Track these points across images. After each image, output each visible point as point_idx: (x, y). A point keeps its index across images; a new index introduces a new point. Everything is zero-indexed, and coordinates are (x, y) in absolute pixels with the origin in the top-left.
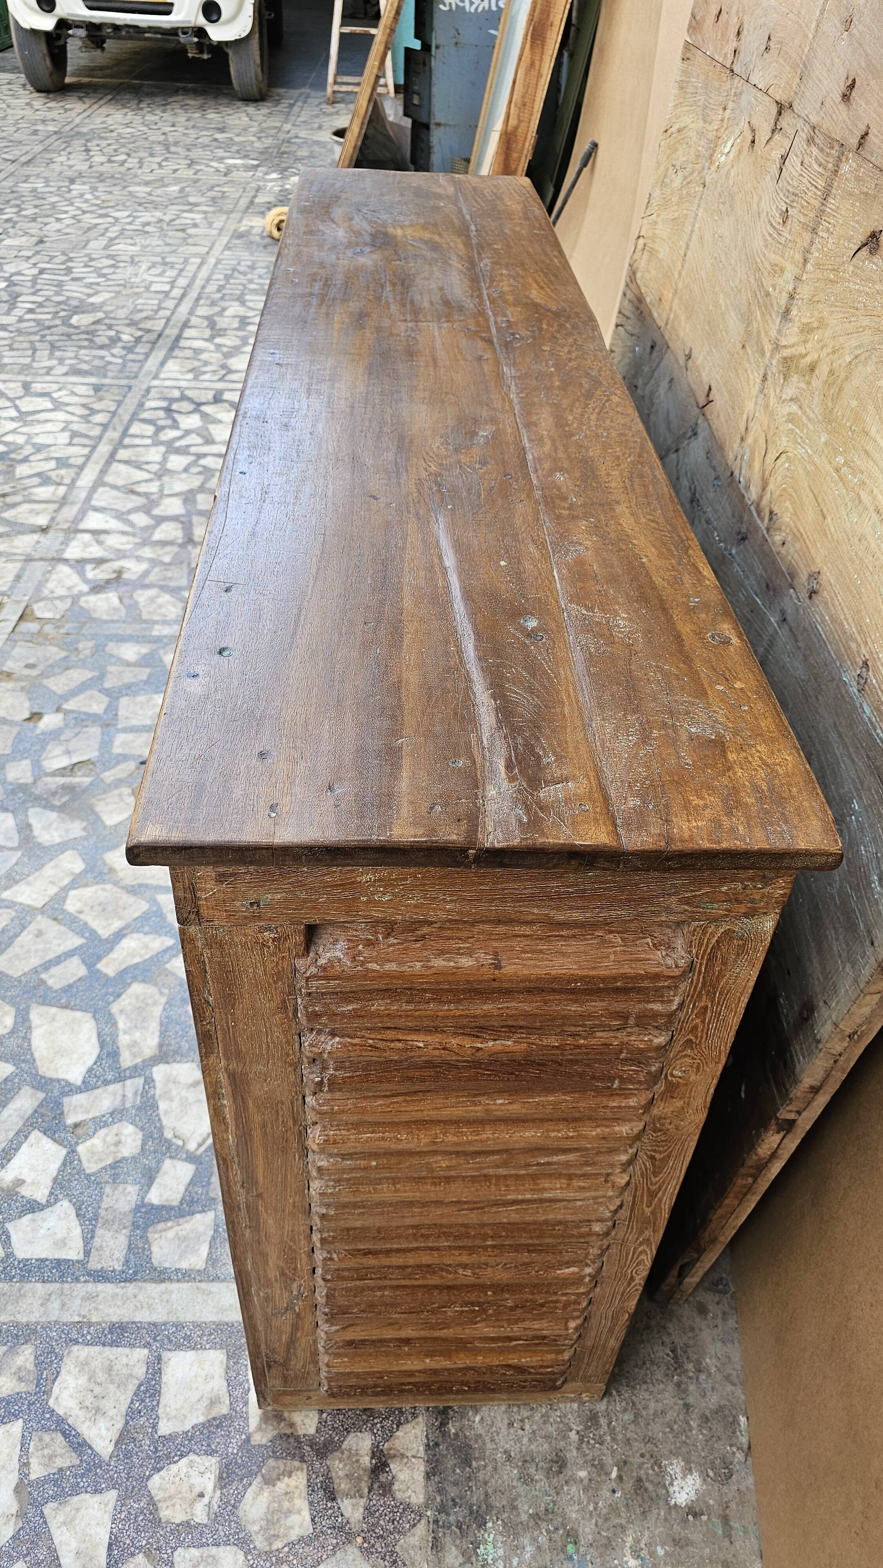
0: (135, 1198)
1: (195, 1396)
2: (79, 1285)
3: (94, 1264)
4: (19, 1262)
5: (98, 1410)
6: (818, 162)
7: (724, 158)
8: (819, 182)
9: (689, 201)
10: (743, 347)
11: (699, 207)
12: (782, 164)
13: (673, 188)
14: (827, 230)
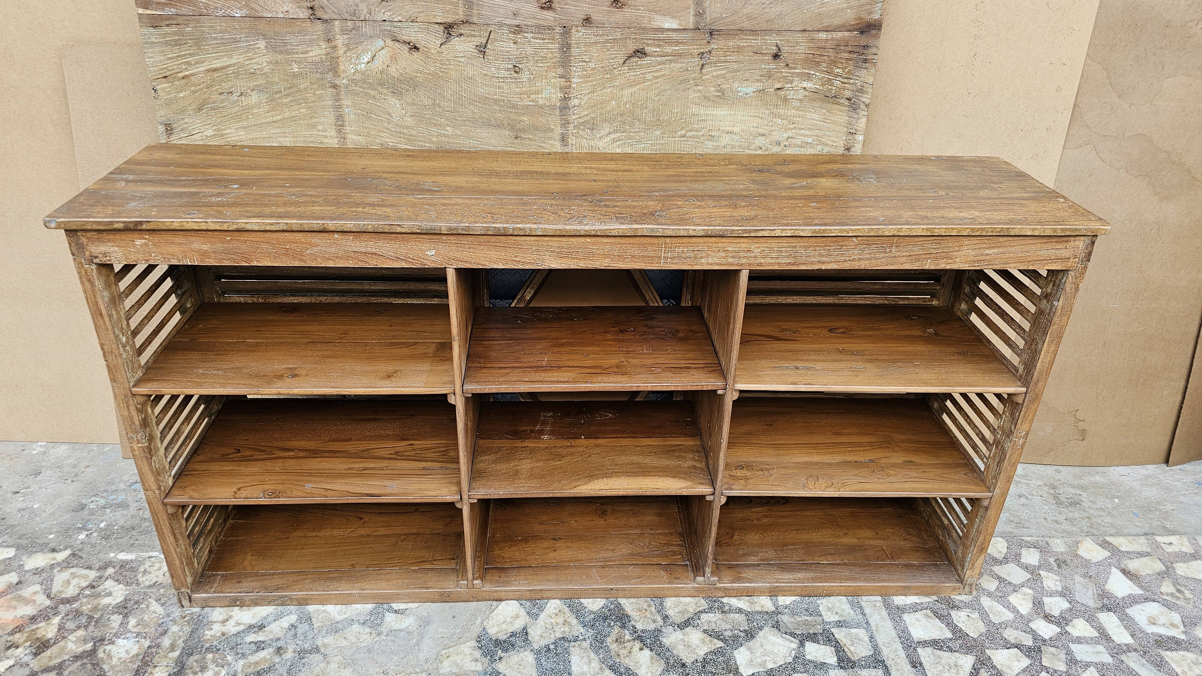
0: (836, 670)
1: (929, 625)
5: (956, 665)
6: (540, 39)
7: (363, 65)
8: (550, 46)
9: (305, 103)
10: (516, 138)
11: (337, 100)
12: (482, 49)
13: (246, 105)
14: (583, 62)
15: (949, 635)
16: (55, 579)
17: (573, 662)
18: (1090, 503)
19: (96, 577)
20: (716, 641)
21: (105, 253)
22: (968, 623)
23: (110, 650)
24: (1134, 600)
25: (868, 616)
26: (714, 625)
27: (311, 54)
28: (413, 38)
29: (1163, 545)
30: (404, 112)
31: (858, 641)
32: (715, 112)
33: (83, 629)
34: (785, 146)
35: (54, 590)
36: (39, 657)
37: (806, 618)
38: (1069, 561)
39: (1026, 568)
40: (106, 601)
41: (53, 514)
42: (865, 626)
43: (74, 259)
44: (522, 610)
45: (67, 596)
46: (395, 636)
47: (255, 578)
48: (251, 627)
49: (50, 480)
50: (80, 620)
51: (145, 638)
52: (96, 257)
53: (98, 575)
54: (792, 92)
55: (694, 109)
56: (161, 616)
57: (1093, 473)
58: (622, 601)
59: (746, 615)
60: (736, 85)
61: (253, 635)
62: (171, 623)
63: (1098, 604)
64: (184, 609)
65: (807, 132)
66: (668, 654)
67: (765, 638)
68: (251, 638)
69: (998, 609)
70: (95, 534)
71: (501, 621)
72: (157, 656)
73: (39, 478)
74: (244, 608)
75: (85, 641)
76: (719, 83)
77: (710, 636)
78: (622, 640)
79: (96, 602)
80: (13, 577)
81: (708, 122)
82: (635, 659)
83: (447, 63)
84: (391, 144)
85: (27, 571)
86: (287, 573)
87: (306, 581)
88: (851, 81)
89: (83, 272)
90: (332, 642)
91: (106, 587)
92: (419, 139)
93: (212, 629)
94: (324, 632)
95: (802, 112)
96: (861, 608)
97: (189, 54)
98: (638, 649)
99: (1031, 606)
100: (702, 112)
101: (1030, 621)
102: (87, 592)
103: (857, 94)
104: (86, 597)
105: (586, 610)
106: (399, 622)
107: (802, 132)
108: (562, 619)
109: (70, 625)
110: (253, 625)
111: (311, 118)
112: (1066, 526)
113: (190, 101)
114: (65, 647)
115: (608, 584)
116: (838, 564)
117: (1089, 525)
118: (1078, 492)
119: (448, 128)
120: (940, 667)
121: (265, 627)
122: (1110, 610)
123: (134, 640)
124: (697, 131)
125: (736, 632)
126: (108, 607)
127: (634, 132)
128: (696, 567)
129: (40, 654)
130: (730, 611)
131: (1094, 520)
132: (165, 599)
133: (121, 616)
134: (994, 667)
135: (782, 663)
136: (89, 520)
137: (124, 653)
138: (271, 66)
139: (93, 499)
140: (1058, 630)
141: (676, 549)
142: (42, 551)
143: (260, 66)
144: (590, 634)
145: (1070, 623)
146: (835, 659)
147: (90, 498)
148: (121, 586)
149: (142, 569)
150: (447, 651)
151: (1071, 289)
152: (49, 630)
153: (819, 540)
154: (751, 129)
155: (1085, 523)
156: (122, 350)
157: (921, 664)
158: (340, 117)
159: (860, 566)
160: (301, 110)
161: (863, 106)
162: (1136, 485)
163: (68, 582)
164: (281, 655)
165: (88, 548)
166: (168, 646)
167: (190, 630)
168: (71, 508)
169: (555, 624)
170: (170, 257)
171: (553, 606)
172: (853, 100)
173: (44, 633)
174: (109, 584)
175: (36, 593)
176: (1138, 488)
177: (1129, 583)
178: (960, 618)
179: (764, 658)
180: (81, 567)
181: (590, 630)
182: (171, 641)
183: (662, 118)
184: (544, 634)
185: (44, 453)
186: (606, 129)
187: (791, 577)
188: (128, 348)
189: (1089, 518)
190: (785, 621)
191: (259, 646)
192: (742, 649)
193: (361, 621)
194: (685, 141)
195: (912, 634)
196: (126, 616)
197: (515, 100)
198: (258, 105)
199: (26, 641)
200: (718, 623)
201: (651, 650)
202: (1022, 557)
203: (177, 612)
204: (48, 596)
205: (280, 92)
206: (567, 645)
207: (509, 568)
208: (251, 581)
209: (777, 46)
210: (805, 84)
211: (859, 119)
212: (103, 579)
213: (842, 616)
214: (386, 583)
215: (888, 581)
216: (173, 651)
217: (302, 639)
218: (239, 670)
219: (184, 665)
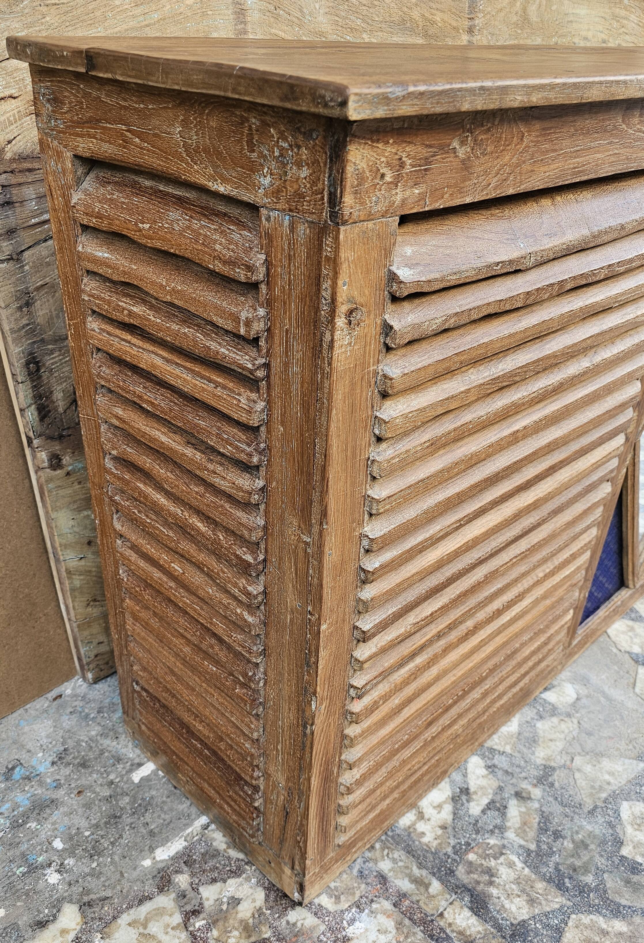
19: (176, 900)
40: (243, 910)
46: (582, 707)
48: (455, 800)
51: (372, 901)
53: (173, 895)
61: (470, 803)
62: (371, 865)
68: (474, 807)
70: (69, 862)
72: (421, 904)
79: (232, 923)
90: (547, 752)
91: (212, 897)
93: (422, 833)
94: (525, 750)
102: (198, 924)
104: (207, 929)
106: (563, 695)
110: (453, 797)
121: (467, 789)
123: (362, 914)
126: (260, 914)
133: (297, 908)
137: (380, 936)
148: (229, 880)
163: (144, 936)
164: (529, 798)
165: (92, 883)
166: (413, 886)
167: (402, 852)
174: (209, 892)
180: (128, 907)
182: (406, 879)
191: (496, 807)
212: (190, 894)
216: (427, 886)
217: (518, 770)
218: (522, 843)
219: (464, 886)
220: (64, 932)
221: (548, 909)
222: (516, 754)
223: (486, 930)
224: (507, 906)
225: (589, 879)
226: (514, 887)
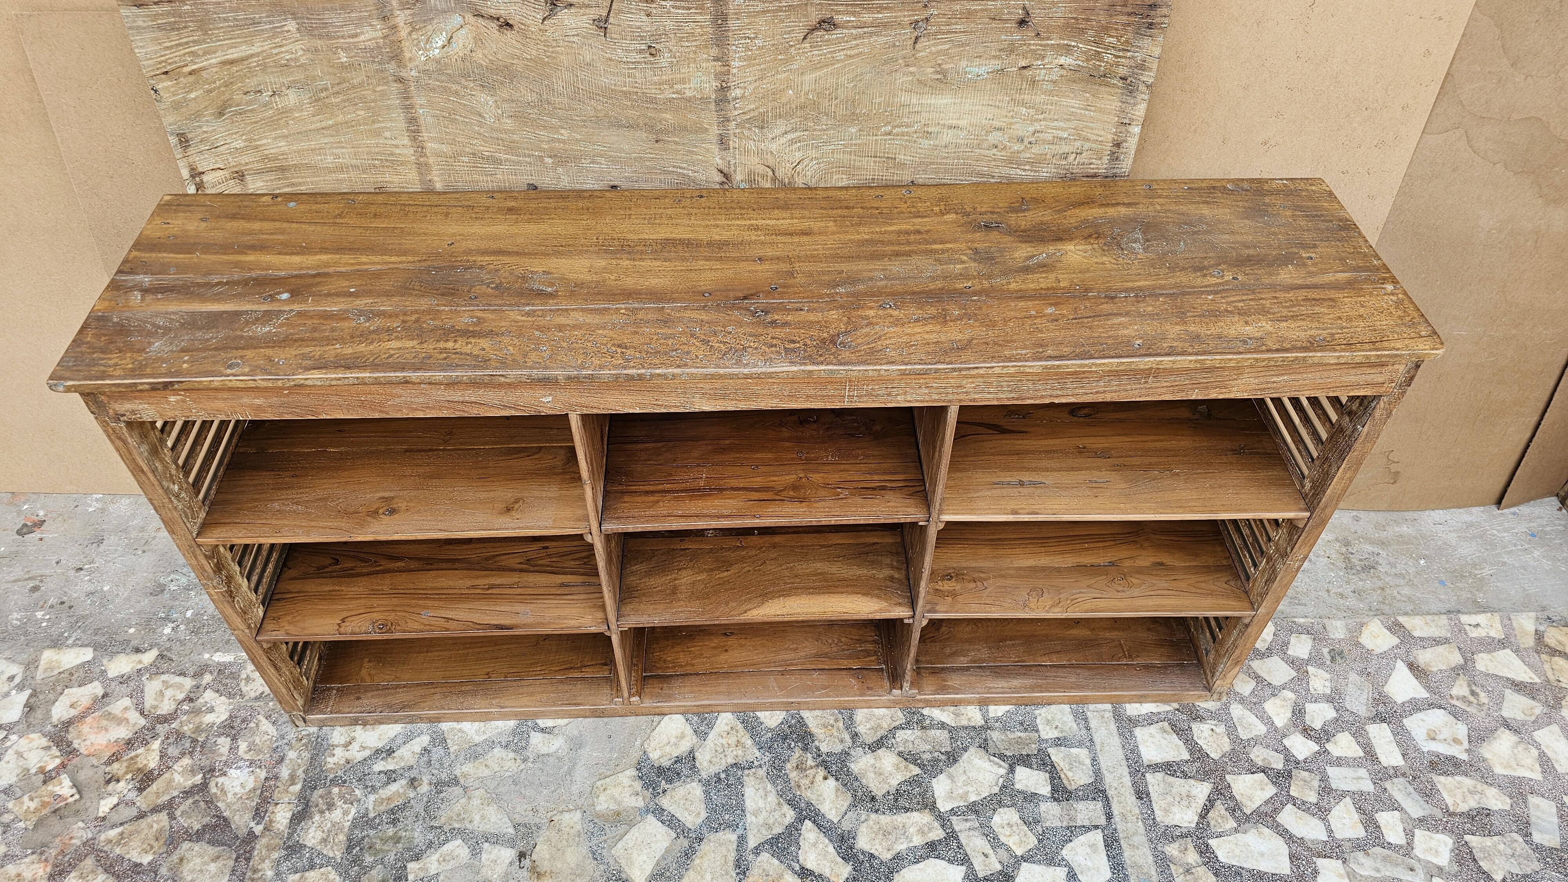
0: (1049, 803)
1: (1164, 742)
2: (1119, 827)
3: (1102, 821)
4: (1114, 874)
5: (1188, 796)
6: (683, 8)
7: (437, 51)
8: (699, 18)
9: (363, 103)
10: (657, 141)
11: (407, 98)
12: (602, 24)
13: (282, 107)
14: (745, 38)
15: (1186, 756)
16: (146, 689)
17: (746, 795)
18: (1389, 567)
19: (192, 687)
20: (912, 766)
21: (133, 411)
22: (1211, 739)
23: (223, 784)
24: (1415, 706)
25: (1093, 730)
26: (911, 746)
27: (362, 38)
28: (502, 12)
29: (1467, 628)
30: (500, 112)
31: (1077, 765)
32: (933, 102)
33: (188, 756)
34: (1030, 143)
35: (147, 705)
36: (145, 793)
37: (1019, 734)
38: (1346, 652)
39: (1292, 662)
40: (209, 718)
41: (128, 599)
42: (1088, 744)
43: (96, 418)
44: (688, 727)
45: (163, 713)
46: (543, 763)
47: (376, 693)
48: (378, 751)
49: (116, 550)
50: (183, 745)
51: (260, 767)
52: (124, 415)
53: (194, 683)
54: (1043, 71)
55: (904, 98)
56: (274, 739)
57: (1401, 521)
58: (805, 714)
59: (950, 732)
60: (963, 63)
61: (382, 762)
62: (287, 748)
63: (1371, 711)
64: (300, 729)
65: (1062, 124)
66: (856, 784)
67: (970, 762)
68: (380, 766)
69: (1249, 720)
70: (182, 627)
71: (665, 742)
72: (277, 790)
73: (102, 548)
74: (368, 727)
75: (193, 772)
76: (940, 62)
77: (906, 759)
78: (804, 766)
79: (197, 720)
80: (96, 688)
81: (923, 114)
82: (817, 790)
83: (554, 44)
84: (486, 153)
85: (112, 680)
86: (412, 686)
87: (437, 697)
88: (1129, 54)
89: (110, 430)
90: (472, 771)
91: (207, 699)
92: (525, 146)
93: (334, 755)
94: (461, 758)
95: (1055, 98)
96: (1086, 720)
97: (193, 42)
98: (821, 778)
99: (1289, 715)
100: (914, 101)
101: (1285, 736)
102: (185, 707)
103: (1136, 70)
104: (185, 714)
105: (763, 726)
106: (547, 745)
107: (1056, 123)
108: (735, 739)
109: (173, 751)
110: (380, 750)
111: (373, 122)
112: (1352, 602)
113: (206, 104)
114: (171, 781)
115: (788, 697)
116: (1064, 666)
117: (1381, 599)
118: (1376, 550)
119: (563, 131)
120: (1169, 799)
121: (393, 752)
122: (1383, 720)
123: (248, 769)
124: (907, 126)
125: (936, 754)
126: (212, 727)
127: (820, 131)
128: (893, 676)
129: (145, 789)
130: (931, 726)
131: (1388, 591)
132: (276, 715)
133: (229, 739)
134: (1233, 798)
135: (988, 794)
136: (172, 608)
137: (239, 788)
138: (309, 56)
139: (172, 576)
140: (1316, 748)
141: (870, 647)
142: (123, 651)
143: (293, 56)
144: (767, 759)
145: (1332, 739)
146: (1049, 788)
147: (169, 576)
148: (223, 698)
149: (243, 676)
150: (603, 781)
151: (1381, 415)
152: (150, 758)
153: (1044, 632)
154: (984, 121)
155: (1376, 596)
156: (175, 502)
157: (1148, 795)
158: (413, 121)
159: (1090, 669)
160: (359, 113)
161: (1142, 88)
162: (1452, 538)
163: (161, 693)
164: (415, 788)
165: (176, 647)
166: (287, 777)
167: (309, 756)
168: (148, 590)
169: (726, 745)
170: (215, 412)
171: (724, 721)
172: (1130, 79)
173: (145, 762)
174: (209, 696)
175: (126, 709)
176: (1454, 543)
177: (1414, 682)
178: (1202, 732)
179: (966, 789)
180: (173, 673)
181: (767, 753)
182: (290, 771)
183: (858, 111)
184: (714, 760)
185: (103, 510)
186: (781, 126)
187: (1005, 685)
188: (183, 495)
189: (1383, 589)
190: (995, 739)
191: (391, 777)
192: (941, 777)
193: (503, 744)
194: (890, 140)
195: (1143, 754)
196: (234, 739)
197: (653, 91)
198: (300, 107)
199: (126, 773)
200: (916, 742)
201: (837, 779)
202: (1290, 646)
203: (292, 735)
204: (142, 713)
205: (326, 89)
206: (740, 773)
207: (672, 676)
208: (372, 697)
209: (1024, 8)
210: (1062, 60)
211: (1135, 105)
212: (201, 689)
213: (1062, 732)
214: (528, 698)
215: (1122, 689)
216: (293, 783)
217: (437, 766)
218: (371, 808)
219: (308, 801)
220: (140, 662)
221: (325, 853)
222: (453, 756)
223: (283, 831)
224: (310, 831)
225: (368, 859)
226: (329, 825)
